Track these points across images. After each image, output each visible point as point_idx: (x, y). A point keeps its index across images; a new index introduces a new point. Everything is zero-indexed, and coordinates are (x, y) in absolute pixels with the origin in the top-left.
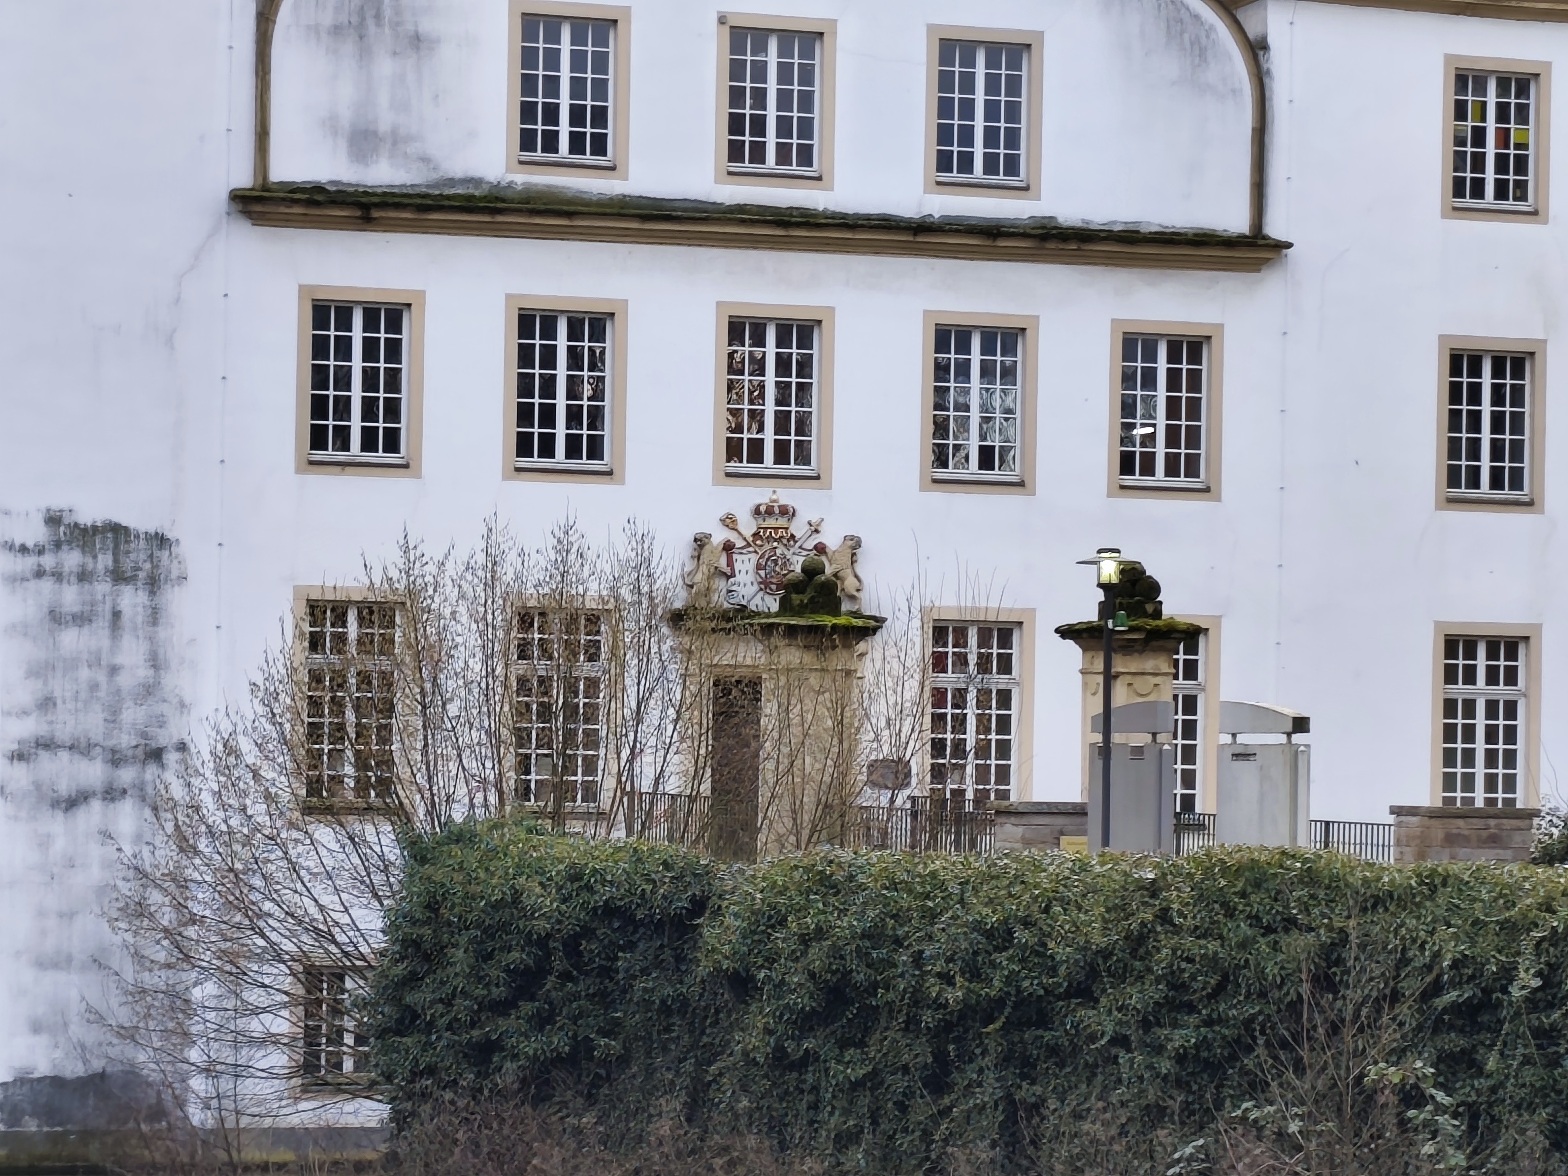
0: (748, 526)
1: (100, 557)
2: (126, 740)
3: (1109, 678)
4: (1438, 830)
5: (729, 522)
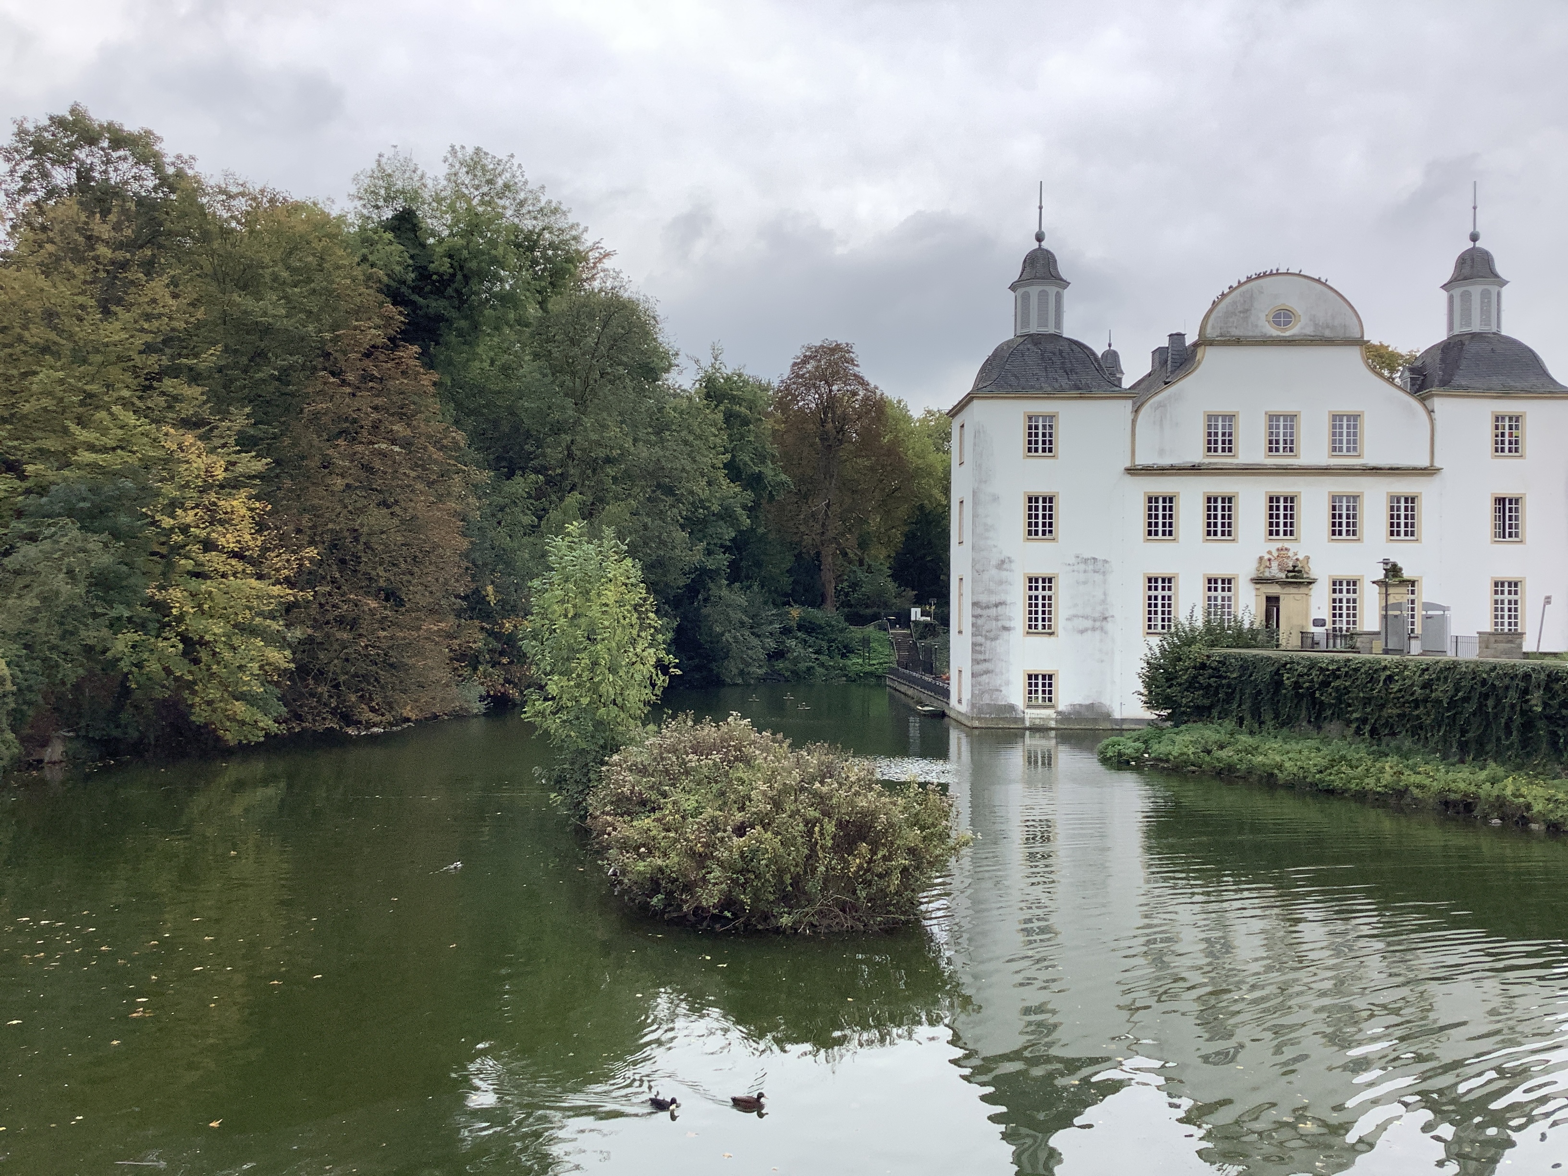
0: (1275, 554)
1: (1090, 566)
2: (1097, 615)
3: (1387, 595)
4: (1492, 639)
5: (1270, 553)
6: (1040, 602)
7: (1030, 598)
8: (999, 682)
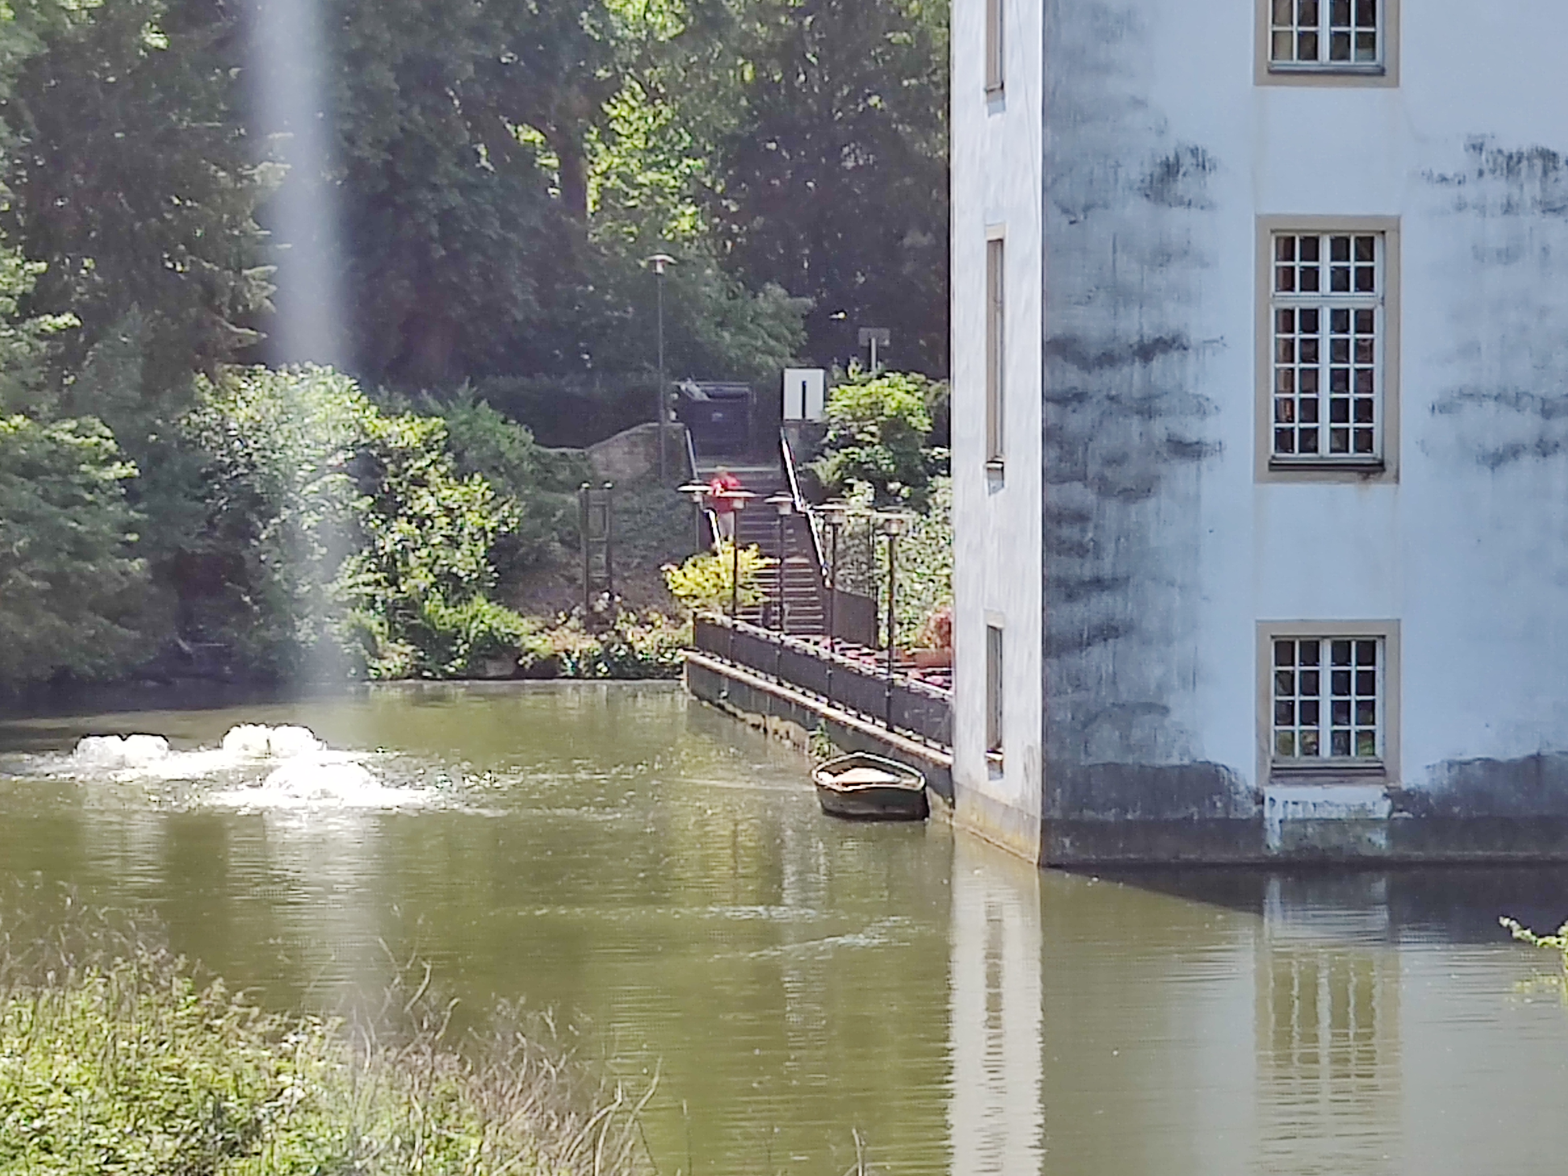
1: (1526, 188)
2: (1557, 389)
6: (1325, 335)
7: (1286, 319)
8: (1155, 672)
